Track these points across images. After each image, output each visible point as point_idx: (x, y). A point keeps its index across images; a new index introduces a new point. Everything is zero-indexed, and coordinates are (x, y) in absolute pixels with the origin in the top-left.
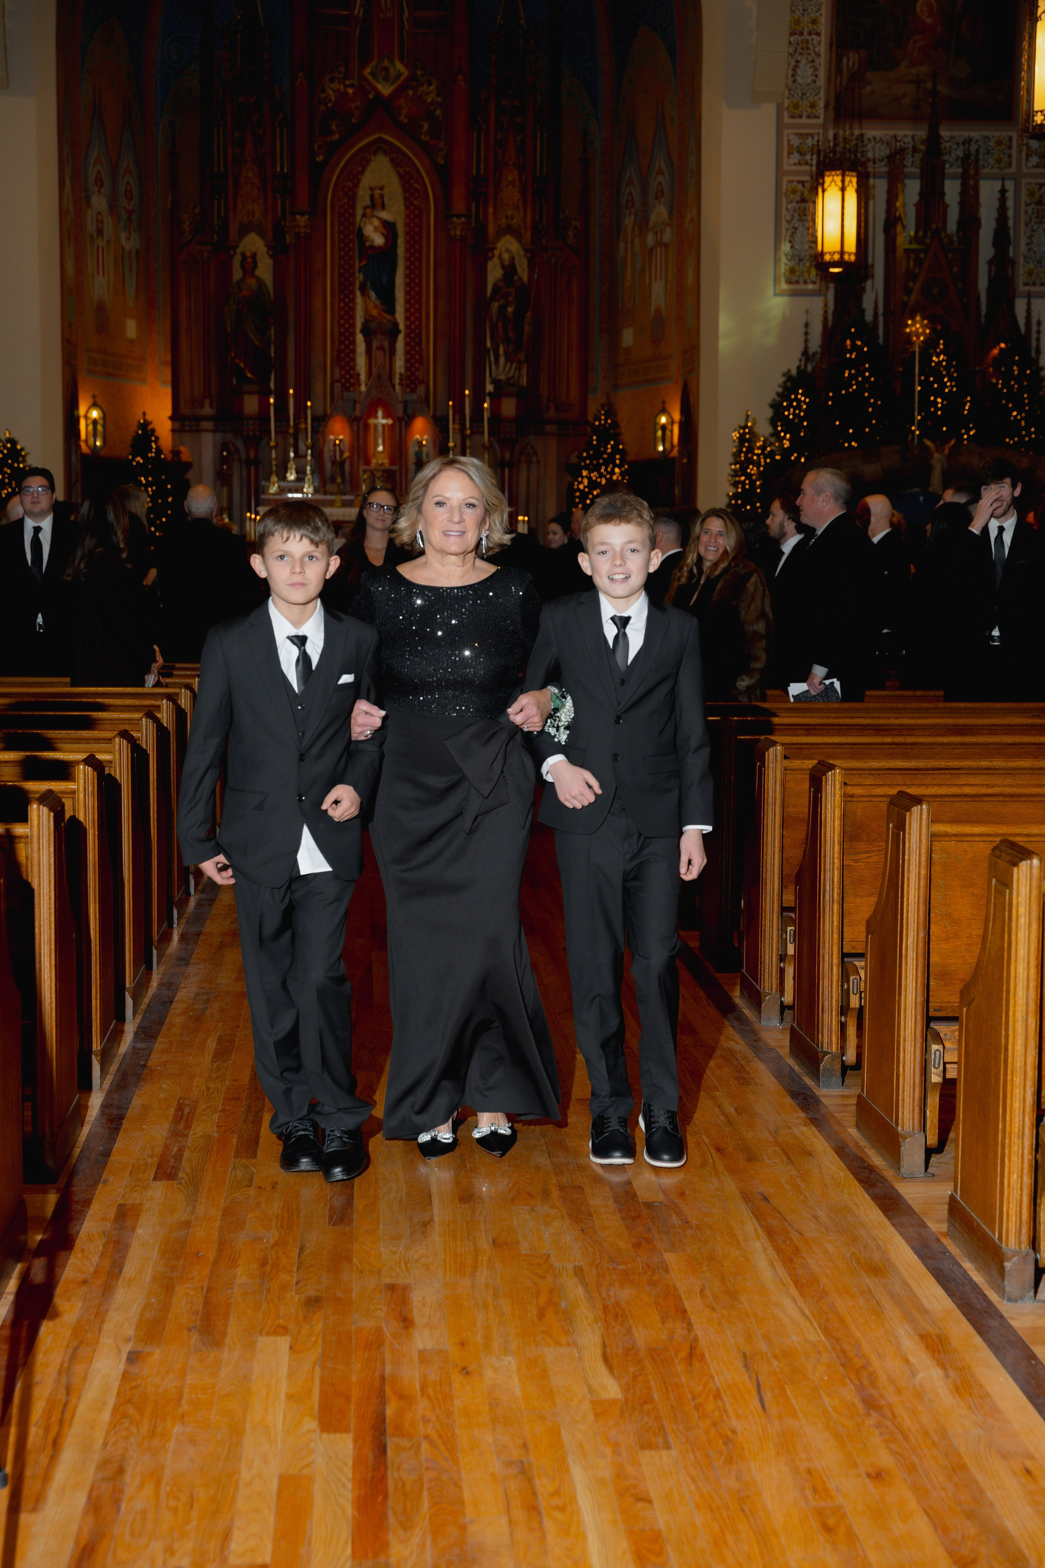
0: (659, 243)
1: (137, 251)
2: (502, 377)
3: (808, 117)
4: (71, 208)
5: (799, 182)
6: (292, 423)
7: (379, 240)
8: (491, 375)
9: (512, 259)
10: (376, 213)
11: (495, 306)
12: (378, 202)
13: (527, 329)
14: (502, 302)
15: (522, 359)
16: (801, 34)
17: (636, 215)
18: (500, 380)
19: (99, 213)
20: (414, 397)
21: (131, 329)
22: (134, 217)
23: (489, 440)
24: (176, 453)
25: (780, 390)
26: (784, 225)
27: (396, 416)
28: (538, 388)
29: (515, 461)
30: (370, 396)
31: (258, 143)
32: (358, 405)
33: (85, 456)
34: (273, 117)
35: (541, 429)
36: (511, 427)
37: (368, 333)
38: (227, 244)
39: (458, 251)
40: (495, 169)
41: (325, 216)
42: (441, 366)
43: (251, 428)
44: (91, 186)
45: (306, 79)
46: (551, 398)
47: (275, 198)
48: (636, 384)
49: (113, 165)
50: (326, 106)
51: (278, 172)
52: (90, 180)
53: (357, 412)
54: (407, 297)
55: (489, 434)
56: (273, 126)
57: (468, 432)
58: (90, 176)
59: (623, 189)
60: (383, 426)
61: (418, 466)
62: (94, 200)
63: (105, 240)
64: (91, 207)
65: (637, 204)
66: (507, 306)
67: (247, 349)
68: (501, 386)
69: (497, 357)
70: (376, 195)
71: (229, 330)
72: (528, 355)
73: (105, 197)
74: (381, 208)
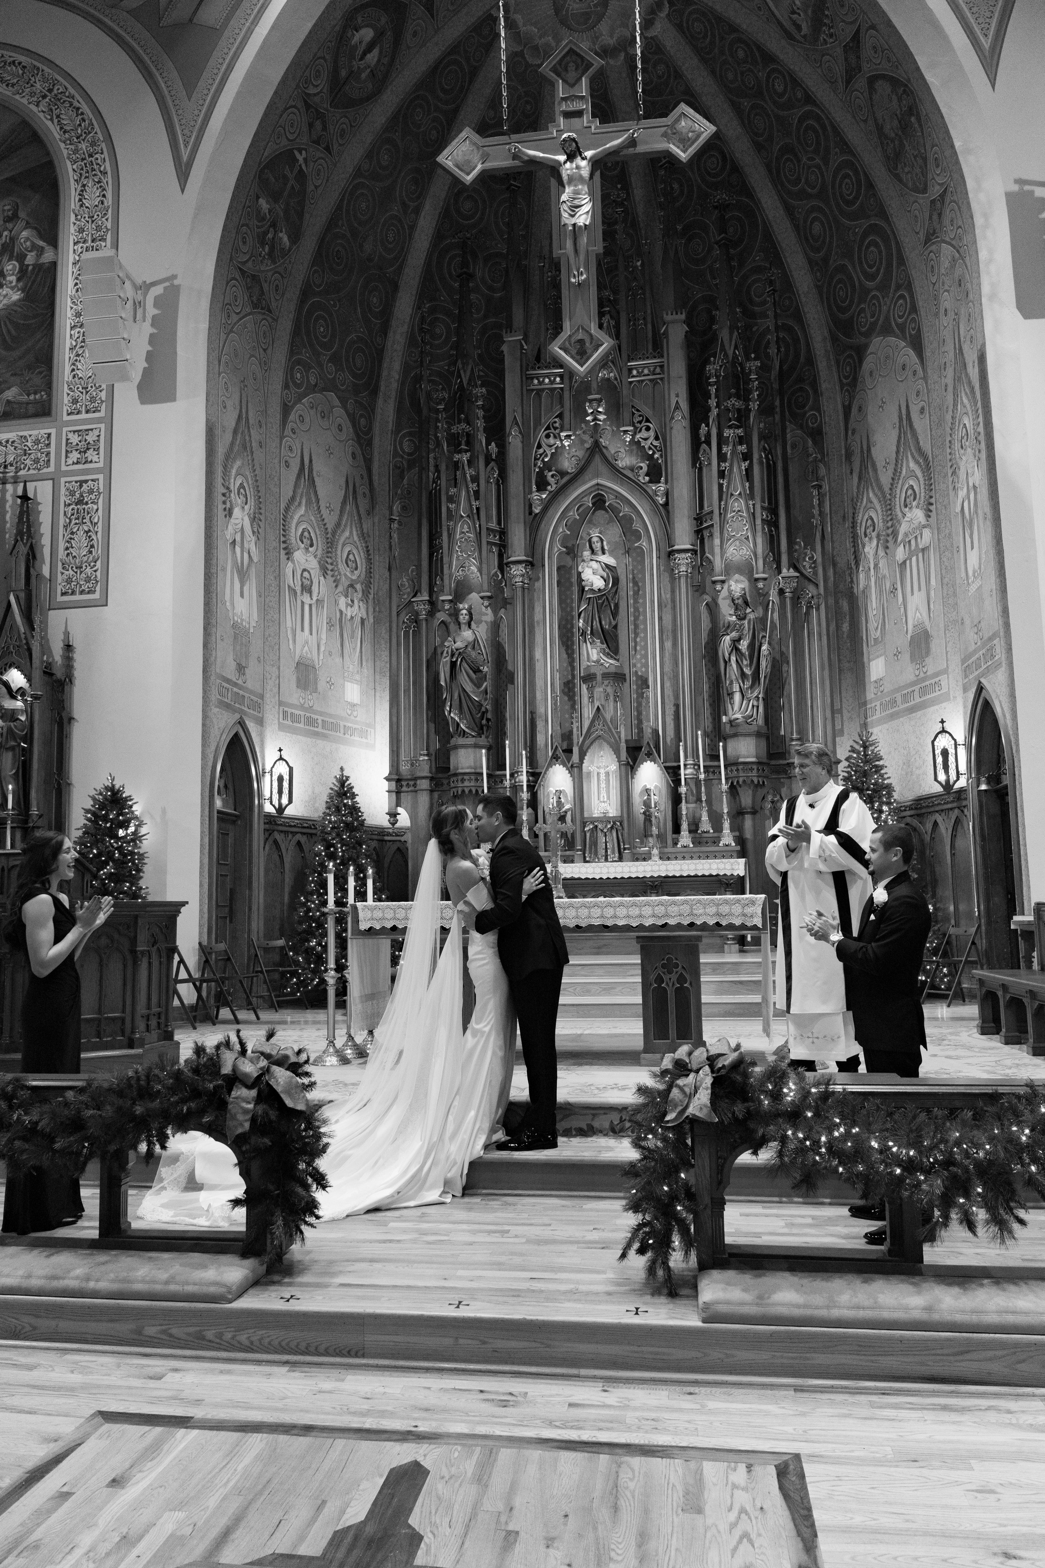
0: (914, 552)
1: (362, 620)
2: (738, 716)
7: (598, 583)
8: (725, 714)
9: (745, 589)
11: (726, 641)
12: (597, 546)
14: (734, 635)
15: (761, 696)
18: (737, 719)
23: (726, 783)
24: (392, 814)
27: (619, 761)
28: (779, 729)
29: (757, 808)
30: (590, 740)
31: (472, 498)
32: (576, 750)
33: (268, 816)
34: (488, 474)
35: (786, 772)
36: (752, 770)
37: (589, 678)
38: (441, 598)
39: (683, 588)
40: (720, 499)
41: (543, 566)
42: (670, 710)
43: (466, 783)
44: (293, 540)
45: (520, 433)
46: (795, 736)
47: (491, 551)
48: (893, 717)
49: (329, 530)
50: (543, 460)
51: (493, 525)
52: (293, 534)
53: (575, 757)
54: (632, 644)
55: (726, 779)
56: (488, 482)
57: (702, 776)
58: (293, 530)
59: (860, 518)
60: (607, 773)
61: (648, 816)
62: (298, 555)
63: (315, 598)
64: (294, 563)
65: (880, 524)
66: (739, 639)
67: (464, 702)
68: (738, 725)
69: (731, 695)
70: (595, 539)
71: (443, 683)
72: (766, 693)
73: (315, 557)
74: (600, 552)
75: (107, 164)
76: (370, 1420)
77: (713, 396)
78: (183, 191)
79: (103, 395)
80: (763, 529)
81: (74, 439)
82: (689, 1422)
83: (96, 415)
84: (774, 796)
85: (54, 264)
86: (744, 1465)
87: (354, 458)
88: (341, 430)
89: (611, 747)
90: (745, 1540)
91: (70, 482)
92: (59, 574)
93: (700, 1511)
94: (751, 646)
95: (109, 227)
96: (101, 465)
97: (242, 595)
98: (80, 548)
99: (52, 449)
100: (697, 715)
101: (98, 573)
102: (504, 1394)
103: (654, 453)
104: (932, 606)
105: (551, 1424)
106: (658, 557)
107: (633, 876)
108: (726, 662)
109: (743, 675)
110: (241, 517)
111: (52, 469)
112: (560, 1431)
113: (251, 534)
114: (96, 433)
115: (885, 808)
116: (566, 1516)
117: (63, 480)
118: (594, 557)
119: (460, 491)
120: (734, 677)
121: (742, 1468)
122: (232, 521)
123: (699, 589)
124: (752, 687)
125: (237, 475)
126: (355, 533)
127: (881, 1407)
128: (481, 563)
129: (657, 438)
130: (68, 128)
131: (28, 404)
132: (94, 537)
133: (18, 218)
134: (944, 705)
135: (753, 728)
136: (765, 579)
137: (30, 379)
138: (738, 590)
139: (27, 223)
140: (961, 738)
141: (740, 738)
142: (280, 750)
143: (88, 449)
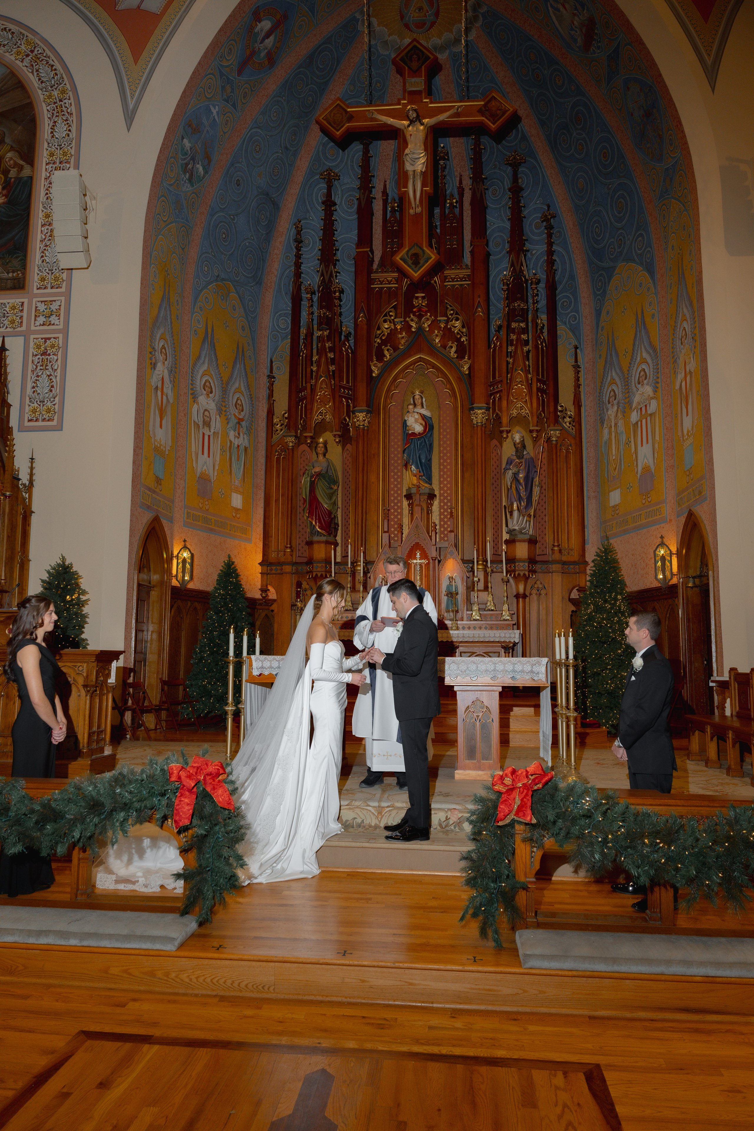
0: (644, 416)
1: (245, 448)
2: (517, 528)
6: (349, 566)
7: (418, 428)
8: (507, 526)
9: (523, 437)
12: (418, 401)
13: (536, 490)
14: (515, 470)
15: (532, 514)
18: (515, 530)
19: (206, 410)
20: (446, 544)
23: (507, 575)
24: (263, 593)
27: (431, 557)
28: (544, 537)
29: (527, 593)
30: (410, 541)
31: (330, 364)
33: (174, 588)
34: (341, 345)
36: (524, 567)
37: (410, 496)
38: (305, 435)
39: (479, 435)
40: (507, 373)
41: (379, 414)
43: (319, 570)
44: (198, 389)
45: (366, 318)
46: (555, 544)
47: (341, 402)
48: (625, 532)
49: (224, 382)
50: (381, 338)
51: (344, 383)
52: (198, 384)
54: (441, 473)
55: (507, 572)
56: (341, 352)
58: (198, 381)
59: (605, 390)
60: (421, 565)
61: (449, 597)
62: (202, 399)
63: (212, 431)
64: (198, 403)
65: (620, 396)
66: (519, 472)
67: (318, 511)
68: (515, 534)
69: (511, 512)
70: (417, 397)
71: (304, 496)
73: (214, 401)
74: (420, 407)
75: (73, 107)
76: (285, 1038)
77: (505, 299)
78: (129, 130)
79: (64, 276)
80: (538, 395)
81: (42, 307)
82: (517, 1040)
83: (59, 290)
84: (540, 584)
85: (31, 178)
86: (561, 1073)
87: (243, 330)
88: (235, 310)
90: (570, 1127)
91: (37, 339)
92: (27, 406)
93: (534, 1106)
94: (526, 478)
95: (73, 153)
96: (61, 327)
97: (161, 427)
98: (43, 388)
99: (25, 314)
100: (486, 525)
101: (56, 407)
102: (380, 1019)
103: (461, 337)
104: (656, 455)
105: (417, 1042)
106: (462, 412)
108: (508, 489)
110: (162, 369)
111: (24, 328)
112: (425, 1047)
113: (169, 383)
114: (58, 303)
115: (619, 597)
116: (439, 1110)
117: (32, 337)
118: (416, 410)
119: (320, 358)
120: (514, 500)
121: (560, 1074)
122: (156, 372)
123: (491, 435)
124: (526, 507)
125: (161, 339)
126: (242, 385)
127: (652, 1030)
128: (334, 410)
129: (463, 327)
130: (45, 80)
131: (7, 279)
132: (54, 380)
133: (5, 143)
134: (663, 525)
135: (527, 537)
136: (537, 430)
137: (10, 262)
138: (519, 437)
139: (12, 147)
140: (674, 549)
141: (517, 544)
142: (185, 541)
143: (51, 315)
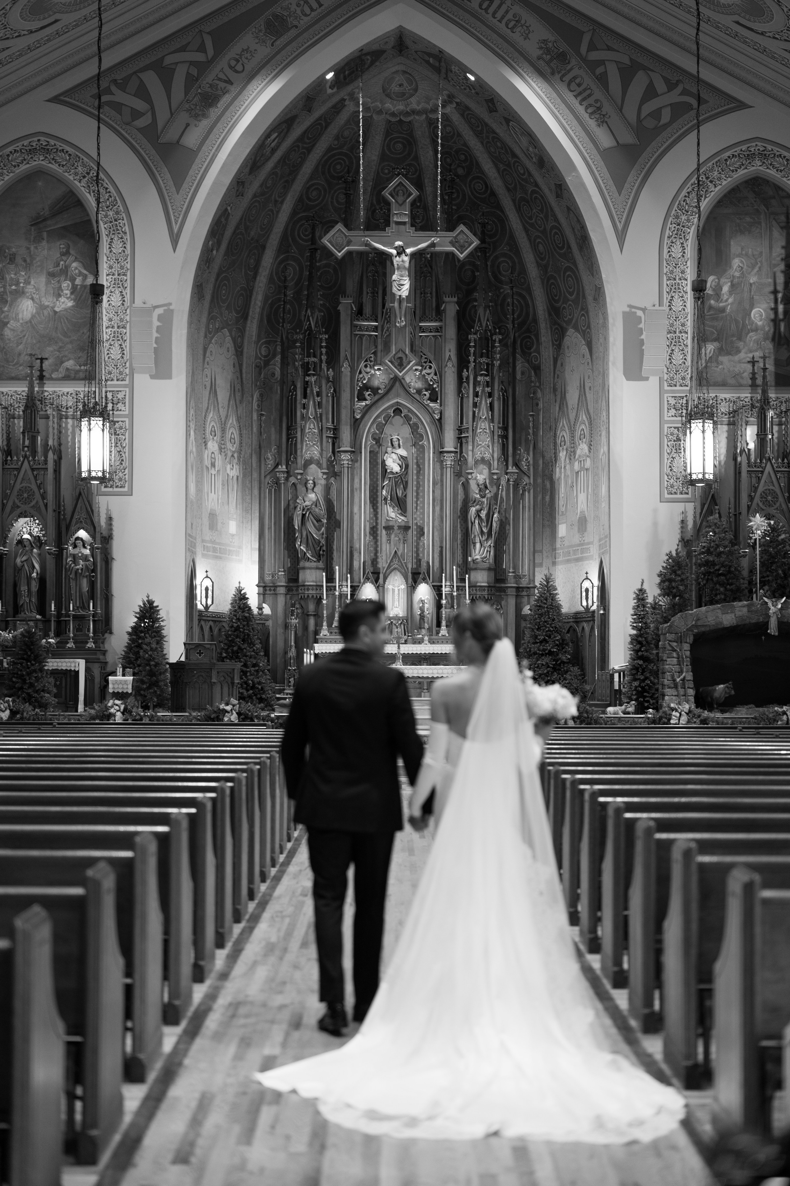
0: (582, 469)
1: (237, 477)
2: (478, 557)
3: (681, 386)
4: (194, 450)
5: (675, 428)
7: (396, 469)
8: (470, 555)
10: (394, 451)
11: (473, 510)
12: (396, 444)
14: (478, 507)
16: (675, 332)
17: (567, 449)
18: (477, 559)
19: (213, 453)
20: (419, 570)
21: (233, 527)
22: (236, 455)
24: (260, 608)
25: (665, 565)
26: (666, 456)
27: (407, 584)
28: (502, 565)
30: (390, 570)
31: (317, 407)
32: (381, 576)
33: (200, 611)
34: (327, 390)
35: (505, 592)
36: (484, 590)
37: (388, 528)
38: (296, 471)
39: (449, 474)
40: (473, 421)
41: (361, 453)
42: (437, 550)
43: (310, 592)
45: (349, 366)
46: (511, 570)
47: (328, 442)
48: (568, 561)
50: (362, 382)
51: (330, 425)
53: (381, 580)
54: (415, 505)
55: (470, 595)
56: (327, 396)
57: (455, 594)
60: (399, 590)
61: (422, 616)
62: (210, 444)
63: (217, 470)
64: (208, 450)
65: (568, 443)
66: (481, 510)
67: (309, 540)
68: (477, 563)
69: (474, 544)
70: (395, 440)
71: (296, 527)
72: (496, 543)
73: (217, 442)
74: (397, 448)
75: (127, 227)
77: (472, 355)
78: (174, 252)
79: (127, 371)
80: (498, 441)
81: (110, 396)
83: (123, 382)
84: (497, 605)
87: (234, 367)
89: (402, 575)
94: (488, 514)
96: (127, 412)
98: (115, 461)
100: (453, 554)
101: (127, 476)
103: (433, 384)
104: (589, 504)
106: (434, 453)
107: (415, 652)
108: (472, 523)
109: (482, 532)
113: (194, 441)
114: (124, 393)
119: (309, 402)
120: (476, 534)
122: (191, 439)
123: (458, 474)
124: (487, 540)
128: (322, 450)
129: (436, 374)
132: (123, 455)
133: (70, 254)
135: (486, 565)
136: (497, 473)
137: (81, 356)
138: (482, 480)
139: (76, 258)
140: (595, 583)
141: (479, 571)
142: (207, 572)
143: (119, 402)
